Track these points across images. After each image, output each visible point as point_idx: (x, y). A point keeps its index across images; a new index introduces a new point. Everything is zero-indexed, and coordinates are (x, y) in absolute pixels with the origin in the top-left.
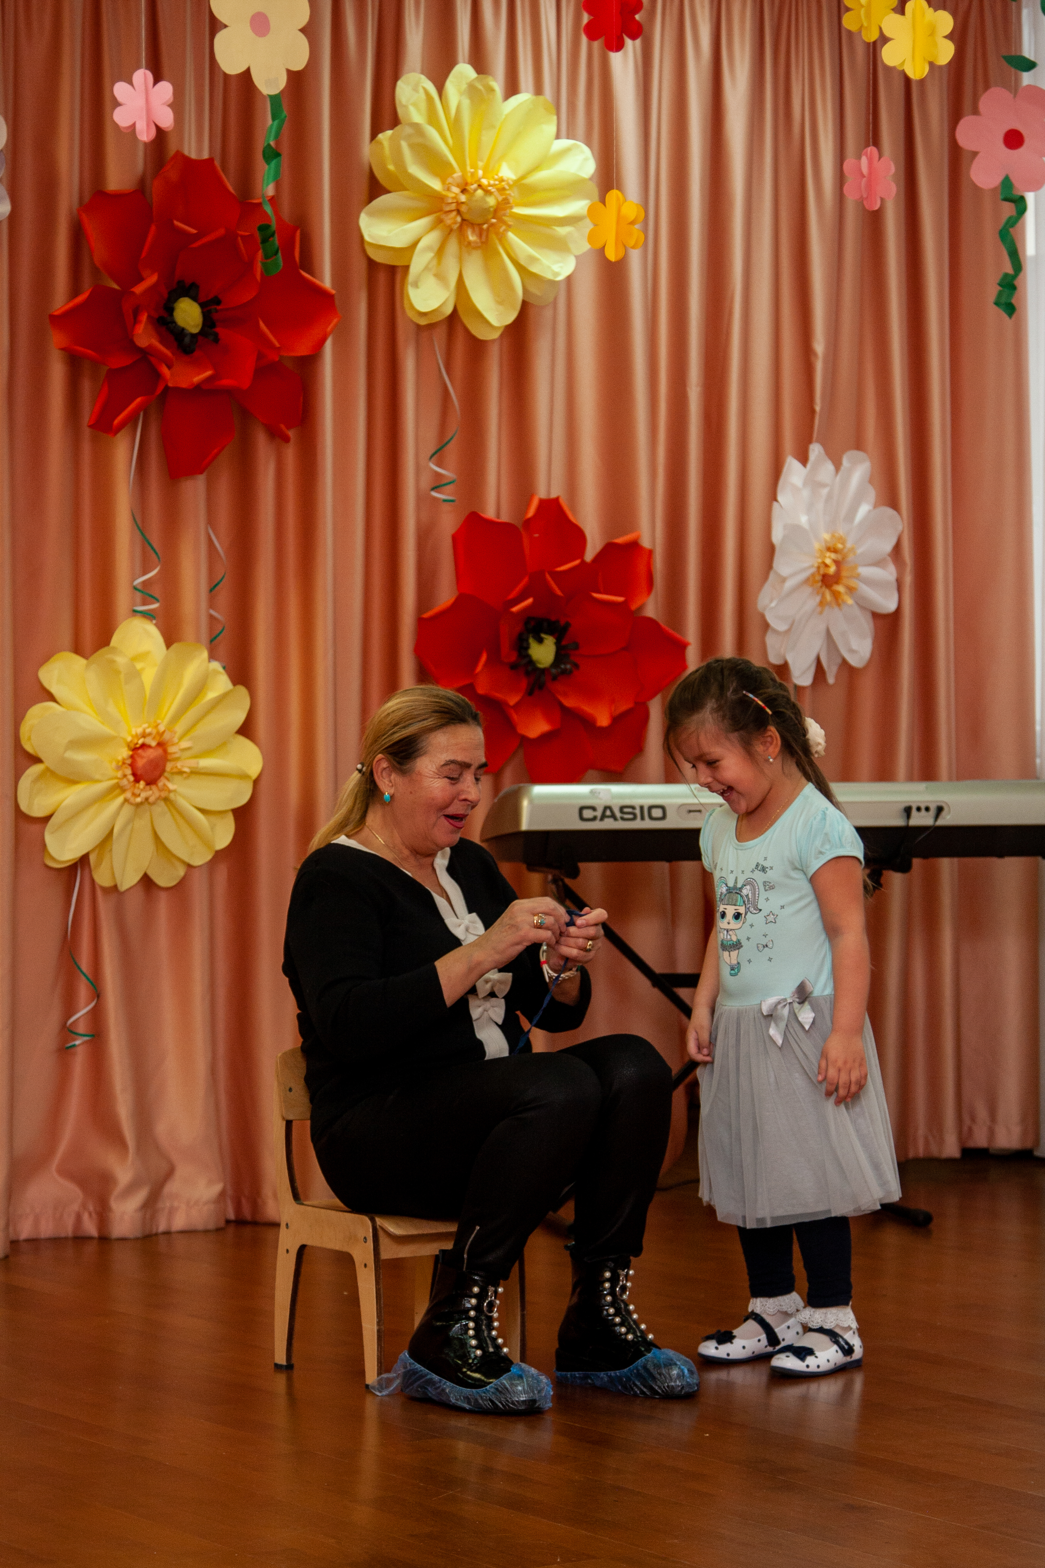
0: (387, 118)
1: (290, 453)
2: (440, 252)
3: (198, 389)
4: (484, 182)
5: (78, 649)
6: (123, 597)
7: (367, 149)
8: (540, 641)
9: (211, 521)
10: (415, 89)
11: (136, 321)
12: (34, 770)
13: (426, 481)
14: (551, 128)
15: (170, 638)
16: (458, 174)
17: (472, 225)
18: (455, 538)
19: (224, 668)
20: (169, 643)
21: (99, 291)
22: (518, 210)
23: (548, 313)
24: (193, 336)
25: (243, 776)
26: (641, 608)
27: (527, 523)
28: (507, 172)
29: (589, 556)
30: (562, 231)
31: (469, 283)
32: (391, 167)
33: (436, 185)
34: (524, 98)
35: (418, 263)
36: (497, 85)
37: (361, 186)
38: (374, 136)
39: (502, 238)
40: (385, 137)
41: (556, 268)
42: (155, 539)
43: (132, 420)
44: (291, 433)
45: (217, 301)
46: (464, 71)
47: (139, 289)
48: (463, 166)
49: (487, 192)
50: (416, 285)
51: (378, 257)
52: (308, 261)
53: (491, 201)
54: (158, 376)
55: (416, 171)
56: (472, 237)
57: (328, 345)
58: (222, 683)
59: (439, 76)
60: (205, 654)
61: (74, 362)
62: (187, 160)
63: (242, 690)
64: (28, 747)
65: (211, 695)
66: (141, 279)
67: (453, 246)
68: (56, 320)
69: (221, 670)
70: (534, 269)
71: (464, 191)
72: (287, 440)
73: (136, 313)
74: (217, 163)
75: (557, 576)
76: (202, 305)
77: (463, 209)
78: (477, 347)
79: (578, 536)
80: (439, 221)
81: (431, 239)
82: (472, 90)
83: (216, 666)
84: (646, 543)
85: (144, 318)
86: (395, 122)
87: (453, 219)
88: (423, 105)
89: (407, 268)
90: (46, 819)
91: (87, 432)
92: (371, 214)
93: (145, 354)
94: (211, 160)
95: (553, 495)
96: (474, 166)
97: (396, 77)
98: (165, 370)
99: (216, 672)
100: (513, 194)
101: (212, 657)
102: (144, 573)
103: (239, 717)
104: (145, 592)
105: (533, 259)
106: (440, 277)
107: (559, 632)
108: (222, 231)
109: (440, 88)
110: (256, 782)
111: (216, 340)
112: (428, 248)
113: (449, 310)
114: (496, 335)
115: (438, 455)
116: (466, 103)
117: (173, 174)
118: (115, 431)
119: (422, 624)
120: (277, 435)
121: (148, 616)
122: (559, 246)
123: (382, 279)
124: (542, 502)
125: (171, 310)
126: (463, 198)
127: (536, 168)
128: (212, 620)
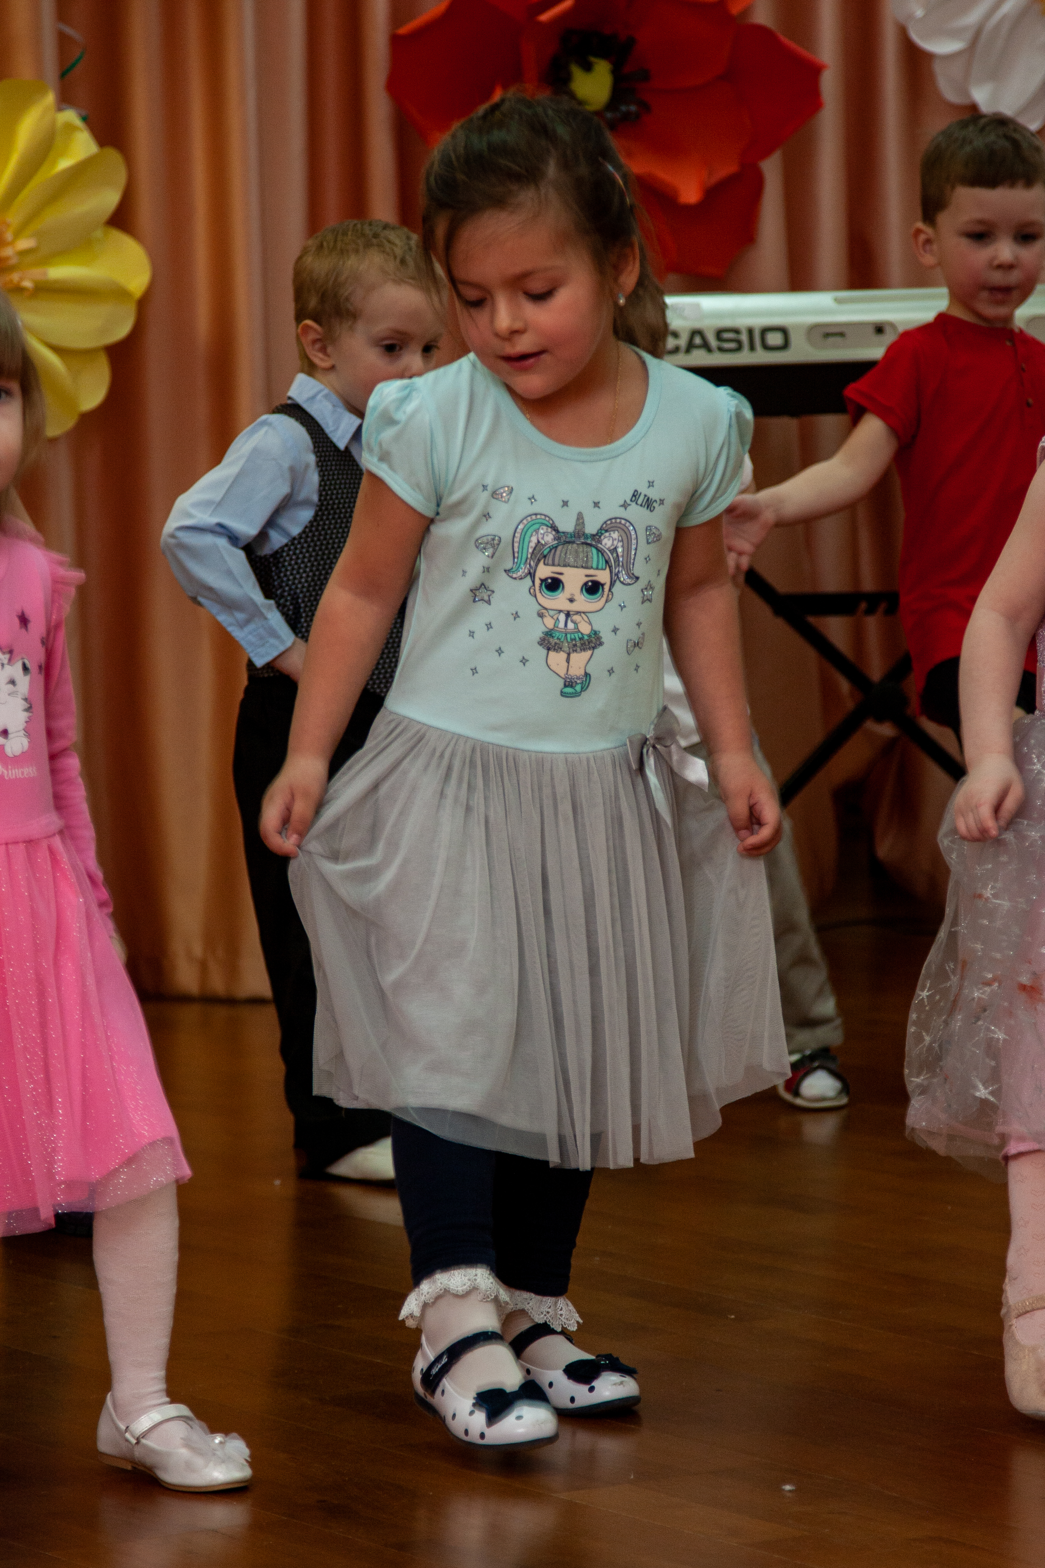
8: (588, 69)
19: (85, 119)
25: (118, 293)
26: (746, 10)
58: (81, 144)
60: (50, 98)
63: (113, 156)
65: (64, 164)
69: (78, 122)
83: (70, 116)
99: (69, 128)
101: (64, 102)
103: (110, 199)
107: (617, 53)
110: (143, 304)
119: (396, 42)
128: (63, 40)
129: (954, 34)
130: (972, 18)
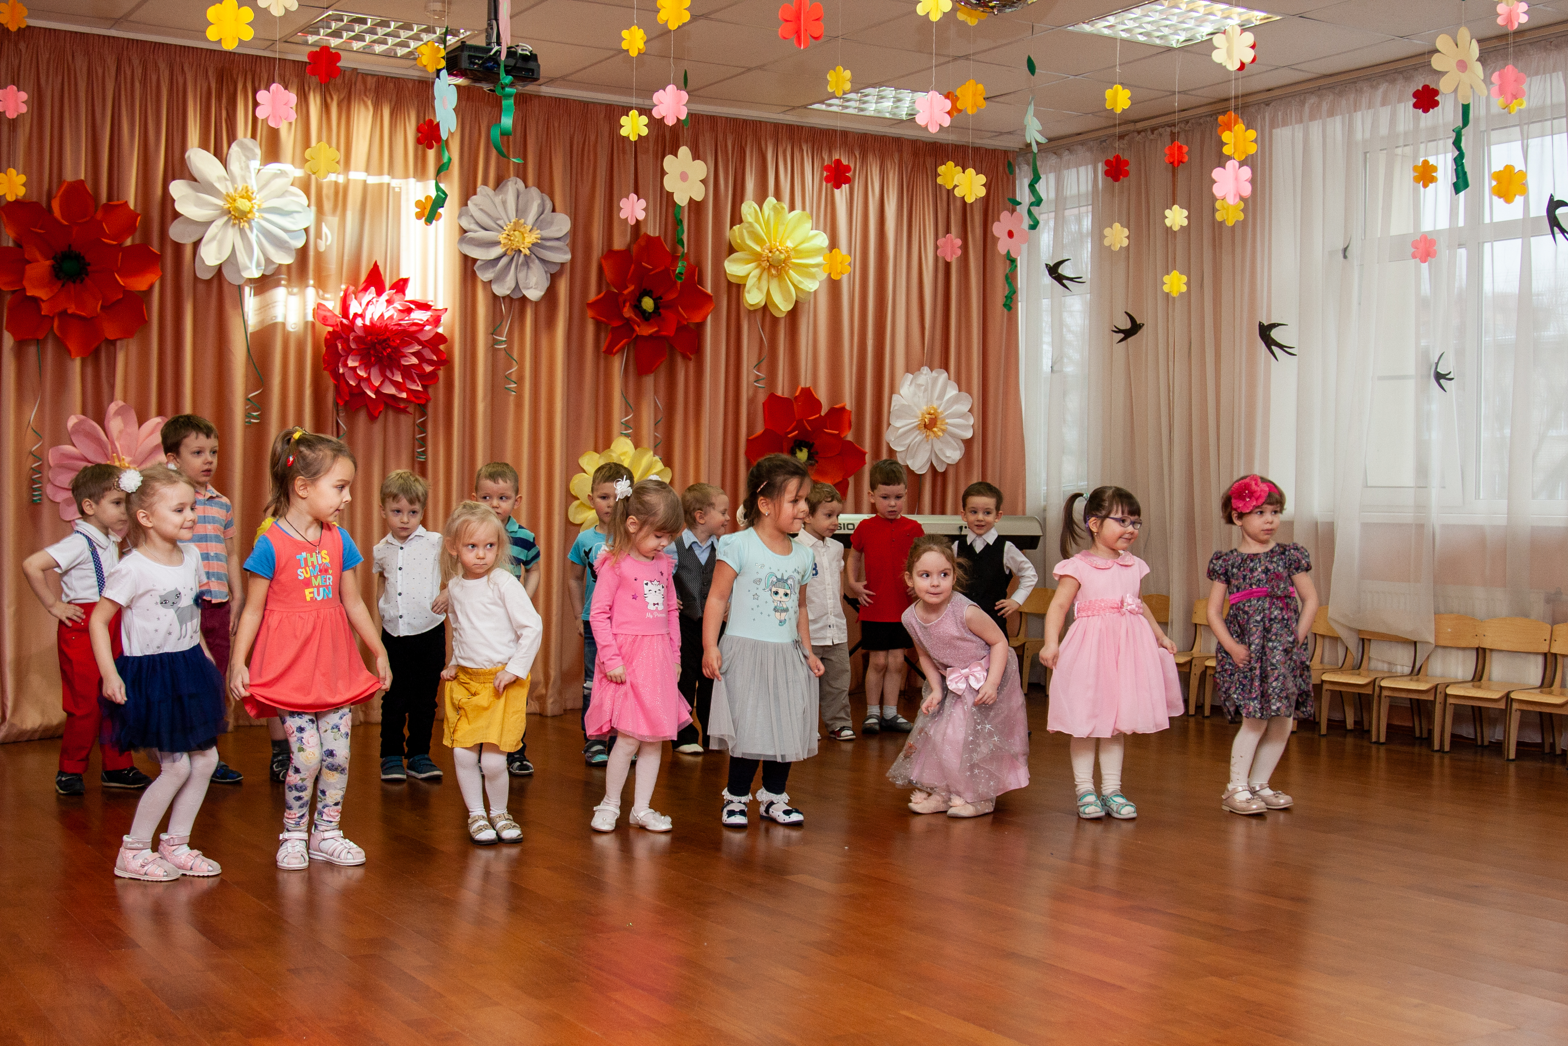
0: (737, 218)
1: (692, 365)
2: (760, 278)
3: (651, 336)
4: (780, 248)
5: (596, 450)
6: (616, 427)
7: (728, 233)
8: (801, 450)
9: (656, 392)
10: (750, 208)
11: (624, 306)
12: (576, 503)
13: (752, 378)
14: (809, 225)
15: (637, 446)
16: (768, 244)
17: (774, 267)
18: (764, 404)
19: (660, 459)
20: (636, 448)
21: (609, 293)
22: (794, 261)
23: (807, 306)
24: (650, 313)
26: (845, 437)
27: (796, 398)
28: (790, 244)
29: (823, 414)
30: (814, 270)
31: (771, 292)
32: (739, 241)
33: (758, 249)
34: (798, 212)
35: (750, 283)
36: (786, 205)
37: (725, 248)
38: (731, 227)
39: (787, 273)
40: (736, 228)
41: (810, 286)
42: (631, 401)
43: (622, 349)
44: (692, 357)
45: (661, 298)
46: (771, 200)
47: (626, 292)
48: (770, 241)
49: (781, 252)
50: (749, 292)
51: (732, 280)
52: (701, 281)
53: (783, 257)
54: (633, 330)
55: (750, 243)
56: (774, 272)
57: (709, 317)
58: (660, 466)
59: (760, 203)
60: (652, 453)
61: (598, 324)
62: (649, 237)
63: (668, 469)
64: (573, 493)
65: (656, 468)
66: (627, 288)
67: (765, 275)
68: (590, 305)
70: (801, 286)
71: (770, 252)
72: (690, 359)
73: (625, 302)
74: (662, 238)
75: (809, 422)
76: (654, 300)
77: (770, 260)
78: (775, 320)
79: (818, 404)
80: (759, 265)
81: (756, 272)
82: (775, 208)
83: (657, 458)
84: (848, 408)
85: (628, 304)
86: (741, 221)
87: (765, 264)
88: (753, 214)
89: (745, 285)
90: (581, 525)
91: (602, 355)
92: (729, 261)
93: (628, 320)
94: (659, 238)
95: (808, 386)
96: (775, 241)
97: (742, 202)
98: (637, 329)
99: (656, 461)
100: (792, 254)
101: (655, 454)
102: (626, 416)
104: (626, 425)
105: (800, 282)
106: (759, 289)
107: (809, 447)
108: (662, 268)
109: (761, 208)
111: (660, 315)
112: (754, 276)
113: (763, 304)
114: (784, 315)
115: (758, 366)
116: (772, 213)
117: (643, 243)
118: (615, 354)
119: (749, 442)
120: (686, 357)
121: (627, 435)
122: (812, 276)
123: (734, 290)
124: (802, 389)
125: (640, 302)
126: (770, 255)
127: (802, 242)
128: (656, 437)
129: (903, 446)
130: (908, 441)
